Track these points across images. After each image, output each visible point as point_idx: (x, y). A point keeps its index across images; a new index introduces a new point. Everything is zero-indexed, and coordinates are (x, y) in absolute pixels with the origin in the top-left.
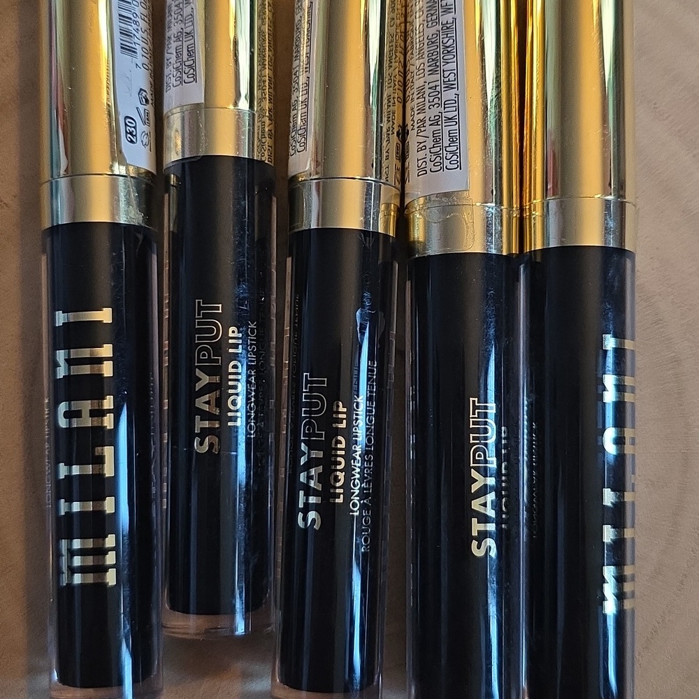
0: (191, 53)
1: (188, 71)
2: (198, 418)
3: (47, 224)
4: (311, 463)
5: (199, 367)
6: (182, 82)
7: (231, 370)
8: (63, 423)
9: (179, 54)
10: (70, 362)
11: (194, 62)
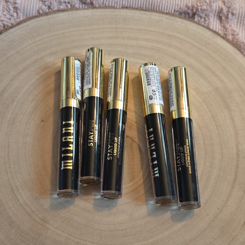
0: (89, 80)
1: (89, 83)
2: (89, 140)
3: (61, 108)
4: (110, 148)
5: (89, 131)
6: (88, 84)
7: (95, 132)
8: (64, 141)
9: (87, 80)
10: (65, 130)
11: (90, 81)
